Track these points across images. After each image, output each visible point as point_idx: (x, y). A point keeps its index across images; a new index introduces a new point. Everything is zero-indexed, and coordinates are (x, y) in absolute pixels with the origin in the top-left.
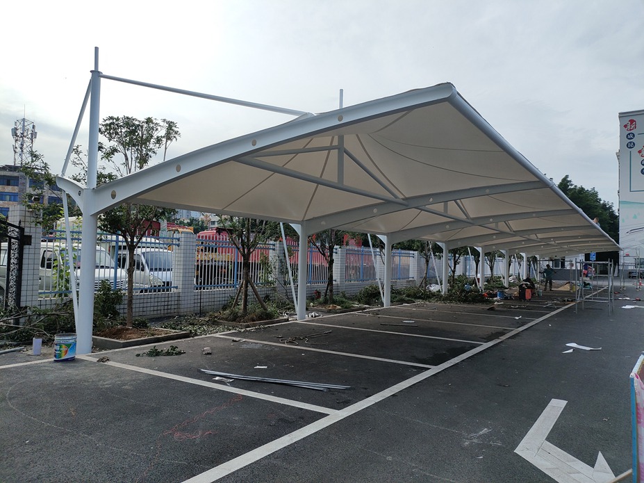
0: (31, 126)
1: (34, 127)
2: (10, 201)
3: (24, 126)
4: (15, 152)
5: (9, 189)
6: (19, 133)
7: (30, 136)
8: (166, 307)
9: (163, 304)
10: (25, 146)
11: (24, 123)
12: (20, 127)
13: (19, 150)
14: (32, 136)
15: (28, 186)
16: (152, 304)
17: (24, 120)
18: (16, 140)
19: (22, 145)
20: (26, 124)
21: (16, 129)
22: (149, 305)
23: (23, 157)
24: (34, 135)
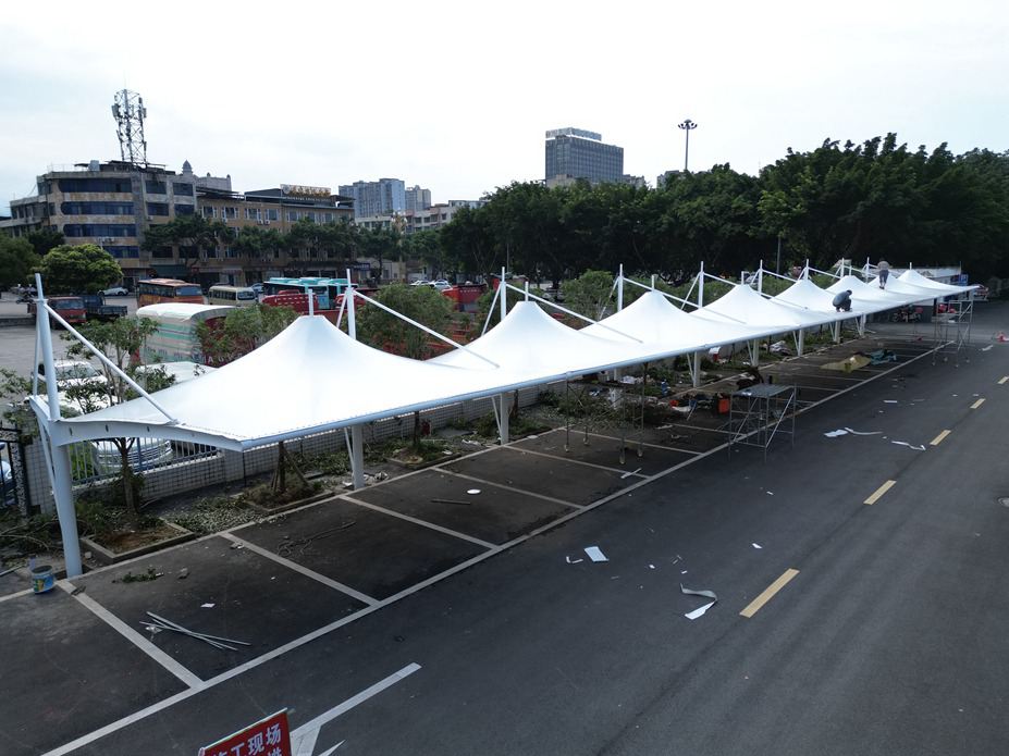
0: (137, 99)
1: (140, 101)
2: (124, 214)
3: (127, 101)
4: (122, 141)
5: (120, 197)
6: (122, 111)
7: (137, 115)
10: (132, 131)
11: (126, 97)
12: (121, 102)
13: (125, 138)
14: (140, 115)
15: (144, 191)
17: (125, 92)
18: (120, 123)
19: (129, 130)
20: (129, 97)
21: (118, 106)
23: (133, 148)
24: (142, 112)
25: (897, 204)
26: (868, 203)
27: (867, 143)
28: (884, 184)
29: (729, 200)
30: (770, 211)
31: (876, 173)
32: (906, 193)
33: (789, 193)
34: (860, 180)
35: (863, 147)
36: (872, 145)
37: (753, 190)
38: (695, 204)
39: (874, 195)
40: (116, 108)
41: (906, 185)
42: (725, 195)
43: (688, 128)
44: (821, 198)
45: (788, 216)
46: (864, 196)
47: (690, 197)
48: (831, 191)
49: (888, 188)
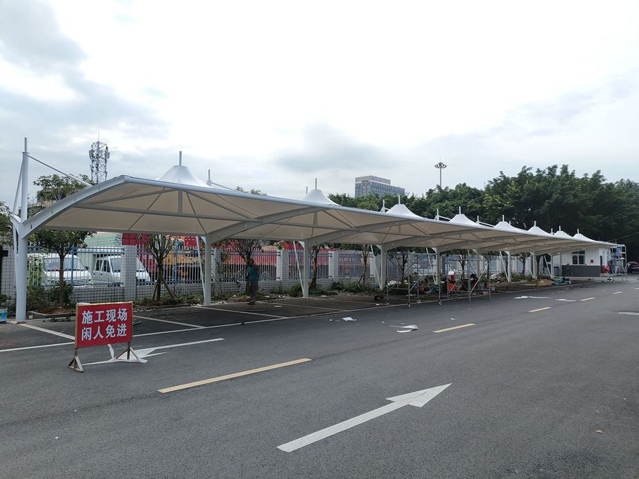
0: (105, 147)
1: (107, 148)
3: (98, 148)
4: (92, 171)
6: (95, 154)
7: (104, 156)
8: (113, 297)
9: (110, 295)
10: (100, 165)
11: (98, 146)
12: (95, 149)
13: (95, 169)
14: (106, 156)
16: (101, 295)
17: (98, 143)
18: (93, 161)
19: (98, 165)
20: (100, 146)
21: (93, 151)
22: (98, 295)
23: (99, 175)
24: (107, 154)
25: (570, 202)
26: (551, 201)
27: (549, 169)
28: (561, 190)
29: (465, 203)
30: (491, 206)
31: (555, 183)
32: (575, 196)
33: (502, 196)
34: (545, 187)
35: (547, 171)
36: (552, 170)
37: (481, 197)
38: (444, 205)
39: (555, 196)
40: (92, 152)
41: (575, 191)
42: (463, 199)
43: (441, 167)
44: (522, 199)
45: (501, 210)
46: (549, 197)
47: (441, 201)
48: (528, 195)
49: (563, 192)
